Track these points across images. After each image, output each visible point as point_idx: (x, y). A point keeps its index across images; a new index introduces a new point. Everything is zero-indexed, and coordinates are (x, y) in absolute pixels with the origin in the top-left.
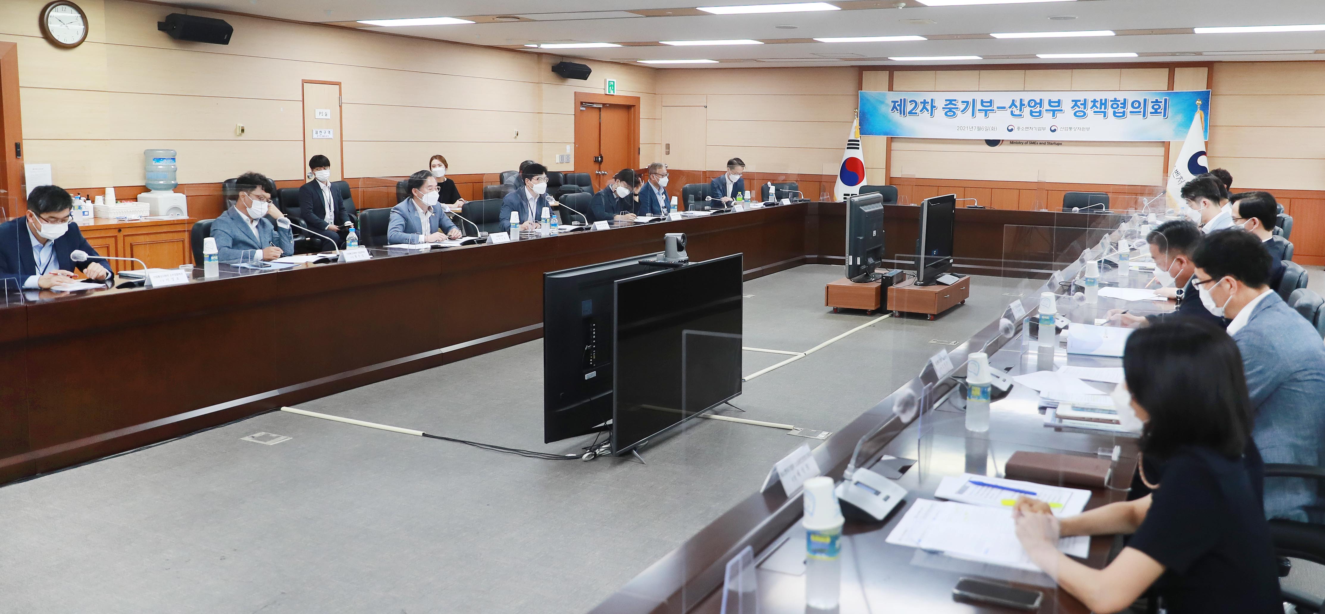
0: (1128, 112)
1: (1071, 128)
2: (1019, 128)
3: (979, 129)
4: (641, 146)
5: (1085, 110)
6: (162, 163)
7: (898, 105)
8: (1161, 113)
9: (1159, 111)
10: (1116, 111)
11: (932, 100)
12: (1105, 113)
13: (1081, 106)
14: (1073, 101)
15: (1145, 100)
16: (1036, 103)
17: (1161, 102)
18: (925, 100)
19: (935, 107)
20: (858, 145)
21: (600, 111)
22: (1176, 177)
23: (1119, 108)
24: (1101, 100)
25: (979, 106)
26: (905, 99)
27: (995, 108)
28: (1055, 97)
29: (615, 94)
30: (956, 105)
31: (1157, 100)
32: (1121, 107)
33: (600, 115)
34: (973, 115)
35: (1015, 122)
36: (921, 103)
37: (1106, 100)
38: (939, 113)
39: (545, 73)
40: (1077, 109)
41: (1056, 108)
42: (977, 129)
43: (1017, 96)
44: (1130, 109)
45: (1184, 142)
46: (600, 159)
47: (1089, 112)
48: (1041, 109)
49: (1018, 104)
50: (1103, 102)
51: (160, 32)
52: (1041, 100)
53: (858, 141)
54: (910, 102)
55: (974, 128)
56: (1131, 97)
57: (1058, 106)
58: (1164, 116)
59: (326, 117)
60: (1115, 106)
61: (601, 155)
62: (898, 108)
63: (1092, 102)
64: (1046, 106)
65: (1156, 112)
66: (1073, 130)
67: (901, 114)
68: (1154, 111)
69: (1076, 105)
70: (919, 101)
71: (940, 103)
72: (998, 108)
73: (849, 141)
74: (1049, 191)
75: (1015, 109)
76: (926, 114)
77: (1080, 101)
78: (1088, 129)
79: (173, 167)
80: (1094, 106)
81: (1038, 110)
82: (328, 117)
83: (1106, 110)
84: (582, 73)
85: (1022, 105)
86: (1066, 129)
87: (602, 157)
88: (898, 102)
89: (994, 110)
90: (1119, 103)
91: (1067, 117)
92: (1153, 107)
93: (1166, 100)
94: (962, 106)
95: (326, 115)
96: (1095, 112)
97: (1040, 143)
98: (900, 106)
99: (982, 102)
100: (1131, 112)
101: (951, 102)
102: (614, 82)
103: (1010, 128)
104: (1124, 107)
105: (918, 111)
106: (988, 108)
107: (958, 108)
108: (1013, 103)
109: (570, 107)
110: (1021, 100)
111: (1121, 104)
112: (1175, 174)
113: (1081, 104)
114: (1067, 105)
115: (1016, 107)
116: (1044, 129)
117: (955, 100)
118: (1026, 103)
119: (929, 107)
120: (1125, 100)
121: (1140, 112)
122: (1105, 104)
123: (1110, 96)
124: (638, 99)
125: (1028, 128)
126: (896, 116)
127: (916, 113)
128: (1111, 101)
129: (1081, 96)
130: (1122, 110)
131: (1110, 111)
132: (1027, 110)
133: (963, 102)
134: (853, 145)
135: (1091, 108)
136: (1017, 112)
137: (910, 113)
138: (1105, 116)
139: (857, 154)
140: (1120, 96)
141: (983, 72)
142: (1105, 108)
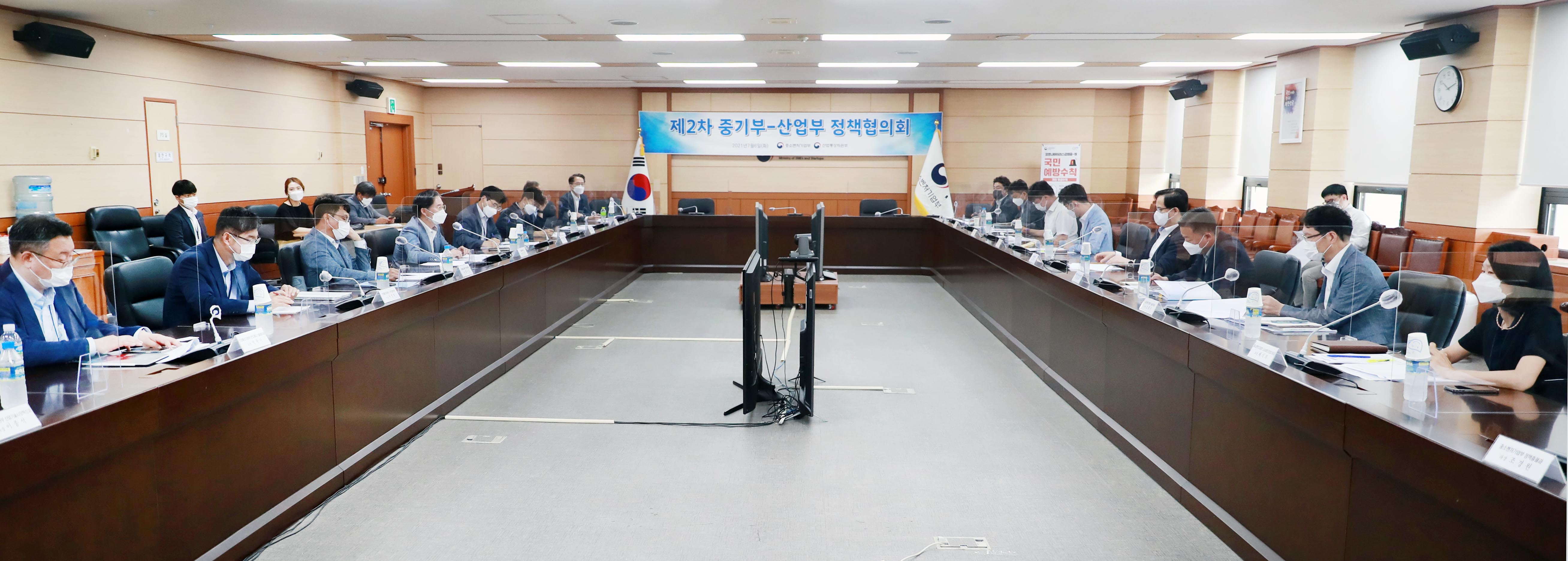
0: (878, 131)
1: (831, 145)
2: (787, 145)
3: (752, 146)
4: (417, 167)
5: (843, 129)
6: (39, 191)
7: (677, 125)
8: (904, 131)
9: (902, 129)
10: (869, 130)
11: (709, 120)
12: (859, 131)
13: (839, 126)
14: (832, 121)
15: (891, 120)
16: (801, 123)
17: (904, 122)
18: (702, 120)
19: (711, 126)
20: (644, 162)
21: (381, 131)
22: (922, 186)
23: (871, 127)
24: (856, 120)
25: (751, 125)
26: (683, 119)
27: (766, 127)
28: (817, 117)
29: (395, 113)
30: (730, 124)
31: (901, 120)
32: (872, 127)
33: (381, 135)
34: (746, 133)
35: (784, 140)
36: (699, 122)
37: (860, 120)
38: (716, 131)
39: (341, 92)
40: (836, 128)
41: (818, 127)
42: (750, 146)
43: (785, 117)
44: (880, 128)
45: (926, 156)
46: (383, 180)
47: (846, 130)
48: (806, 128)
49: (785, 123)
50: (858, 122)
51: (16, 43)
52: (805, 120)
53: (643, 158)
54: (688, 121)
55: (748, 145)
56: (880, 118)
57: (821, 125)
58: (907, 134)
59: (166, 139)
60: (867, 125)
61: (384, 176)
62: (677, 127)
63: (848, 122)
64: (810, 125)
65: (900, 131)
66: (833, 146)
67: (680, 132)
68: (898, 130)
69: (835, 124)
70: (696, 121)
71: (716, 122)
72: (769, 127)
73: (635, 158)
74: (815, 201)
75: (783, 128)
76: (704, 133)
77: (838, 121)
78: (846, 145)
79: (49, 195)
80: (850, 125)
81: (803, 129)
82: (168, 138)
83: (860, 129)
84: (374, 92)
85: (789, 124)
86: (827, 145)
87: (385, 179)
88: (676, 121)
89: (764, 129)
90: (870, 123)
91: (827, 136)
92: (898, 127)
93: (908, 120)
94: (736, 126)
95: (166, 137)
96: (851, 131)
97: (805, 159)
98: (679, 125)
99: (754, 122)
100: (881, 131)
101: (726, 121)
102: (394, 101)
103: (779, 145)
104: (875, 127)
105: (696, 130)
106: (759, 127)
107: (732, 127)
108: (781, 123)
109: (361, 127)
110: (788, 120)
111: (872, 124)
112: (921, 183)
113: (840, 124)
114: (827, 125)
115: (784, 126)
116: (809, 145)
117: (730, 120)
118: (792, 122)
119: (706, 126)
120: (875, 120)
121: (888, 131)
122: (859, 124)
123: (863, 117)
124: (412, 117)
125: (795, 145)
126: (675, 134)
127: (694, 132)
128: (864, 121)
129: (839, 117)
130: (873, 129)
131: (863, 130)
132: (793, 129)
133: (737, 122)
134: (638, 162)
135: (848, 127)
136: (785, 131)
137: (689, 132)
138: (859, 134)
139: (643, 171)
140: (871, 117)
141: (754, 95)
142: (859, 127)
